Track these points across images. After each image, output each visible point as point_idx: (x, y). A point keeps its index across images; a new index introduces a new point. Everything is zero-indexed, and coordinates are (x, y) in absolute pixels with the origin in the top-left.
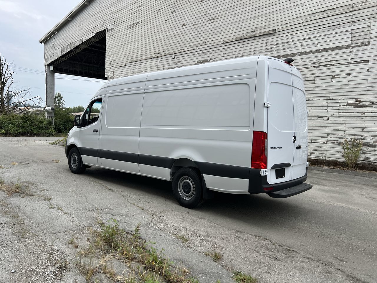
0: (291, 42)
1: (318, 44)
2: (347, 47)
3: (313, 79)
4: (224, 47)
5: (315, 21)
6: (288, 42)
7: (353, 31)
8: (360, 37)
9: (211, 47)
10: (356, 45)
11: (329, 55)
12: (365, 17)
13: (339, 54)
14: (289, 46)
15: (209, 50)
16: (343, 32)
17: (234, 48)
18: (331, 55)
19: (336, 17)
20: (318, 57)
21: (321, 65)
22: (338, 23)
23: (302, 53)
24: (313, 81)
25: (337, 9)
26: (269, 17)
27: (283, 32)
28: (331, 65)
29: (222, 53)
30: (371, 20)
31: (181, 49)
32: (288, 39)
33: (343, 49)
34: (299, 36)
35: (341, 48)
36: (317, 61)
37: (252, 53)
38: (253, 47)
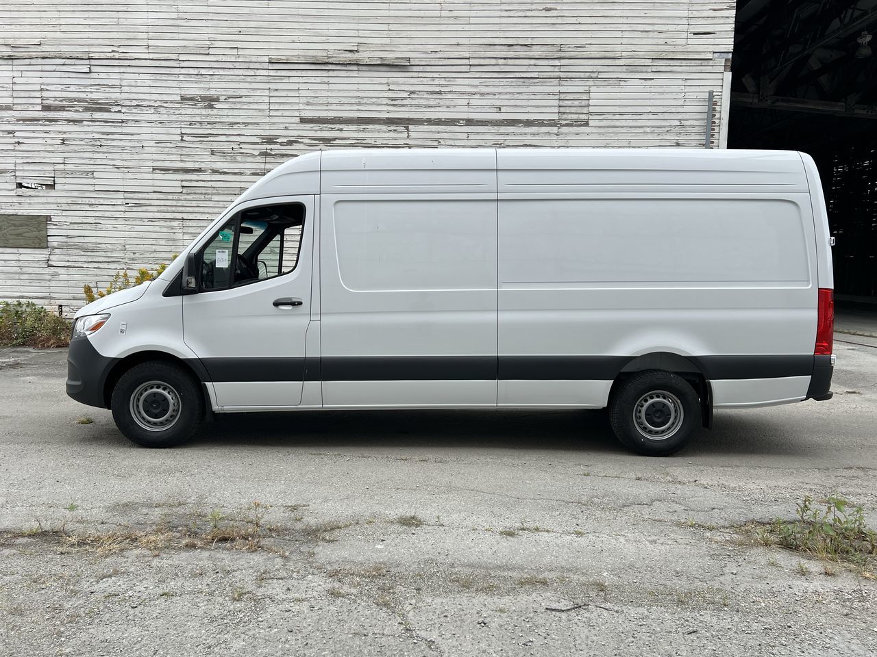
0: (445, 92)
1: (500, 109)
2: (552, 123)
4: (272, 73)
5: (493, 62)
6: (440, 93)
7: (562, 96)
8: (573, 110)
9: (230, 65)
10: (566, 122)
11: (521, 134)
12: (582, 75)
13: (538, 134)
14: (441, 103)
15: (221, 72)
16: (545, 94)
17: (301, 80)
18: (525, 134)
19: (532, 62)
20: (502, 134)
22: (535, 75)
23: (469, 122)
25: (534, 48)
26: (392, 27)
27: (428, 69)
29: (267, 86)
30: (590, 82)
31: (116, 49)
32: (439, 85)
34: (463, 84)
35: (541, 123)
36: (499, 143)
37: (353, 101)
38: (355, 87)
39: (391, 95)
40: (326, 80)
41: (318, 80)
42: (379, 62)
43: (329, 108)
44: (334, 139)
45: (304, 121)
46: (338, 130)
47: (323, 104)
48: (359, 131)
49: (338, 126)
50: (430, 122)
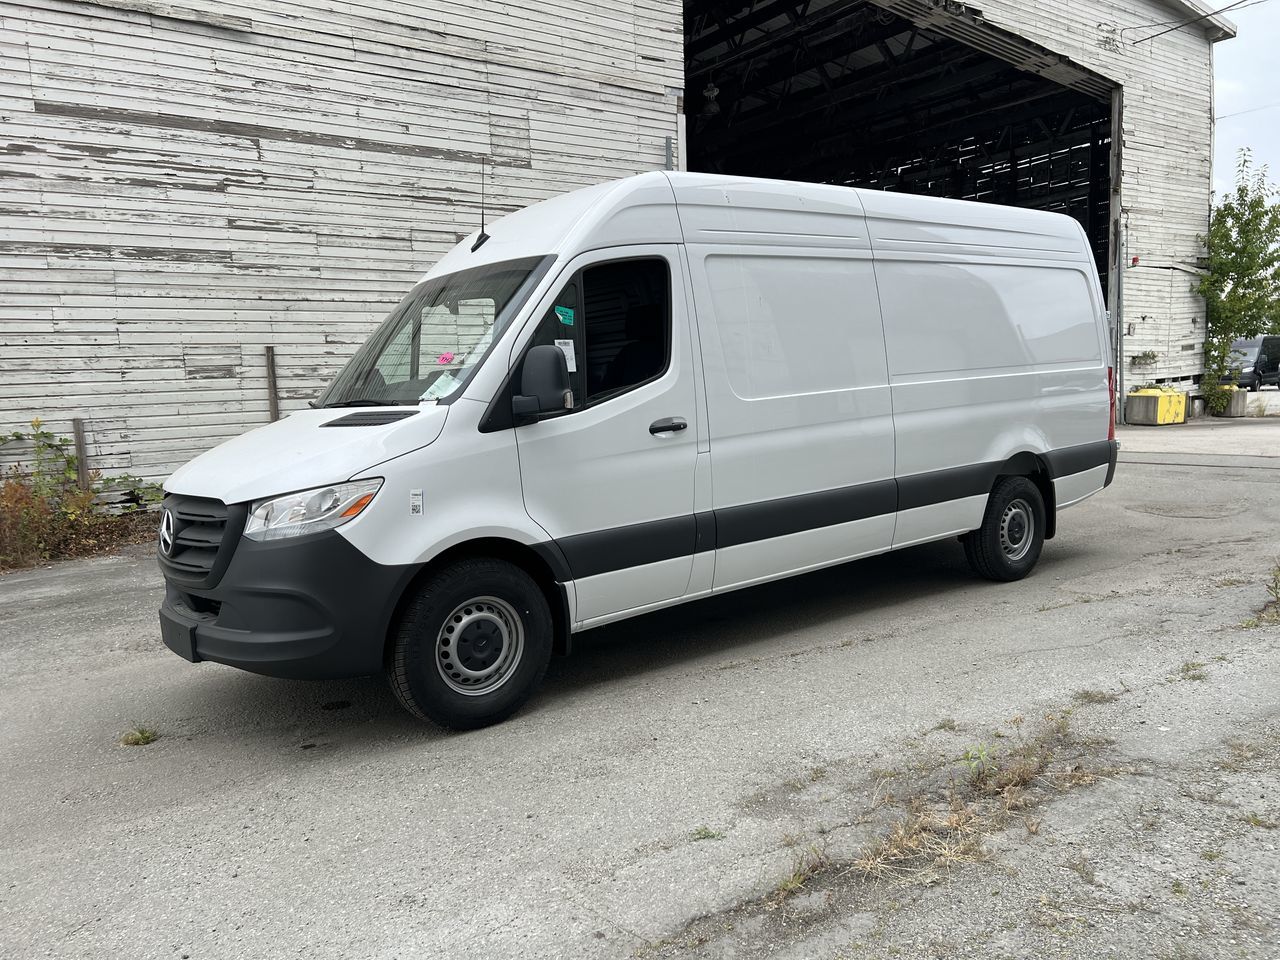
0: (318, 90)
1: (407, 128)
2: (483, 160)
3: (405, 235)
5: (390, 50)
6: (308, 88)
7: (494, 120)
8: (510, 142)
10: (502, 159)
11: (442, 170)
12: (517, 92)
13: (466, 173)
14: (314, 106)
16: (470, 113)
18: (448, 171)
19: (449, 61)
20: (413, 168)
21: (424, 197)
22: (454, 82)
23: (362, 144)
24: (409, 244)
25: (450, 39)
27: (284, 44)
28: (449, 202)
30: (528, 105)
32: (306, 76)
33: (474, 161)
34: (344, 79)
35: (468, 157)
36: (411, 182)
37: (147, 82)
38: (150, 56)
39: (220, 80)
40: (87, 35)
41: (69, 32)
42: (193, 18)
43: (97, 88)
44: (115, 150)
45: (42, 108)
46: (121, 133)
47: (83, 80)
48: (163, 139)
49: (120, 126)
50: (295, 136)
